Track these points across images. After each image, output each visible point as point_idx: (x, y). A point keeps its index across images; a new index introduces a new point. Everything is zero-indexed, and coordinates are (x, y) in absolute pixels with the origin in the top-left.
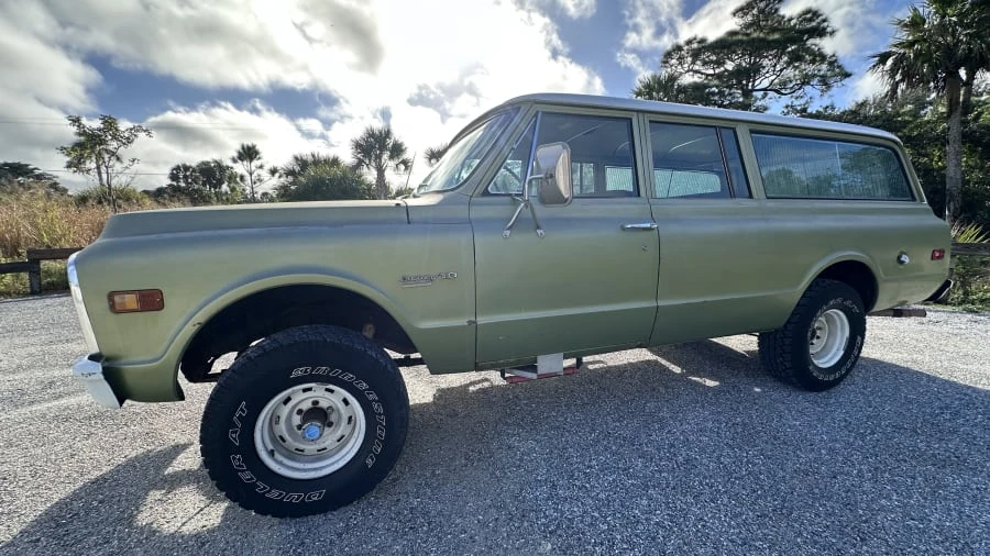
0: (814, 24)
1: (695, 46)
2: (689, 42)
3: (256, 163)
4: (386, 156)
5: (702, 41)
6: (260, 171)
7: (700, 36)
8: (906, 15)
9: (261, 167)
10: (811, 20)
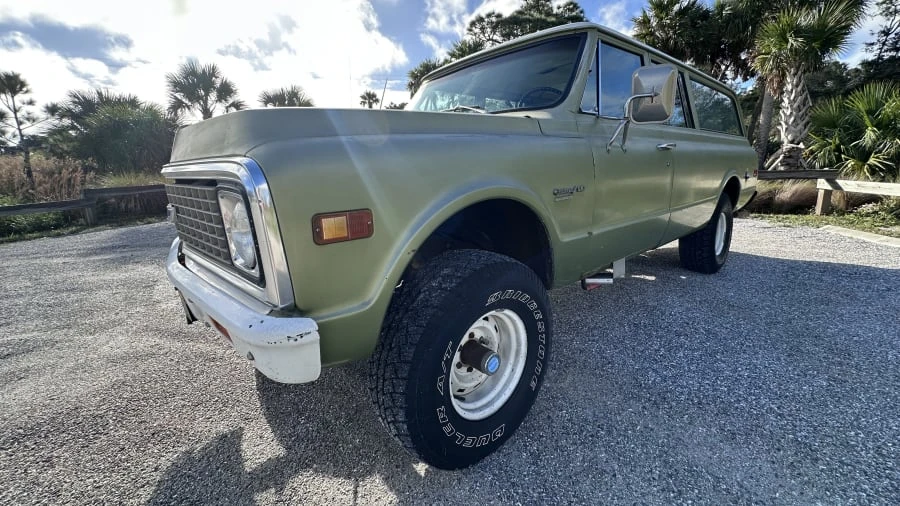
0: (574, 14)
1: (494, 19)
2: (489, 16)
3: (20, 98)
4: (213, 96)
5: (499, 16)
6: (30, 108)
7: (497, 12)
8: (639, 15)
9: (31, 103)
10: (571, 10)
